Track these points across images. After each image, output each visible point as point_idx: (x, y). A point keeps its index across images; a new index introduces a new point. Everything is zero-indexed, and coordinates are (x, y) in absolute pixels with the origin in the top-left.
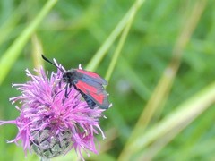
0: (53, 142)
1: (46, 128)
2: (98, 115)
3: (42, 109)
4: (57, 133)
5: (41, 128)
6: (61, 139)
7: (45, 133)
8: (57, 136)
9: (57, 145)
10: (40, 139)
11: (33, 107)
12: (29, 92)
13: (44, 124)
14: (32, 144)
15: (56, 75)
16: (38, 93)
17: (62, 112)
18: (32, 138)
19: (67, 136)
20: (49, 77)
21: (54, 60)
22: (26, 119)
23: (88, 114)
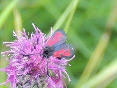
0: (33, 83)
1: (28, 74)
2: (65, 64)
3: (24, 60)
4: (36, 77)
5: (24, 73)
6: (38, 81)
7: (27, 78)
8: (36, 79)
9: (36, 86)
10: (23, 82)
11: (18, 58)
12: (15, 48)
13: (27, 71)
14: (17, 85)
15: (34, 35)
16: (22, 48)
17: (39, 62)
18: (18, 81)
19: (43, 79)
20: (29, 37)
21: (33, 24)
22: (14, 67)
23: (58, 63)
